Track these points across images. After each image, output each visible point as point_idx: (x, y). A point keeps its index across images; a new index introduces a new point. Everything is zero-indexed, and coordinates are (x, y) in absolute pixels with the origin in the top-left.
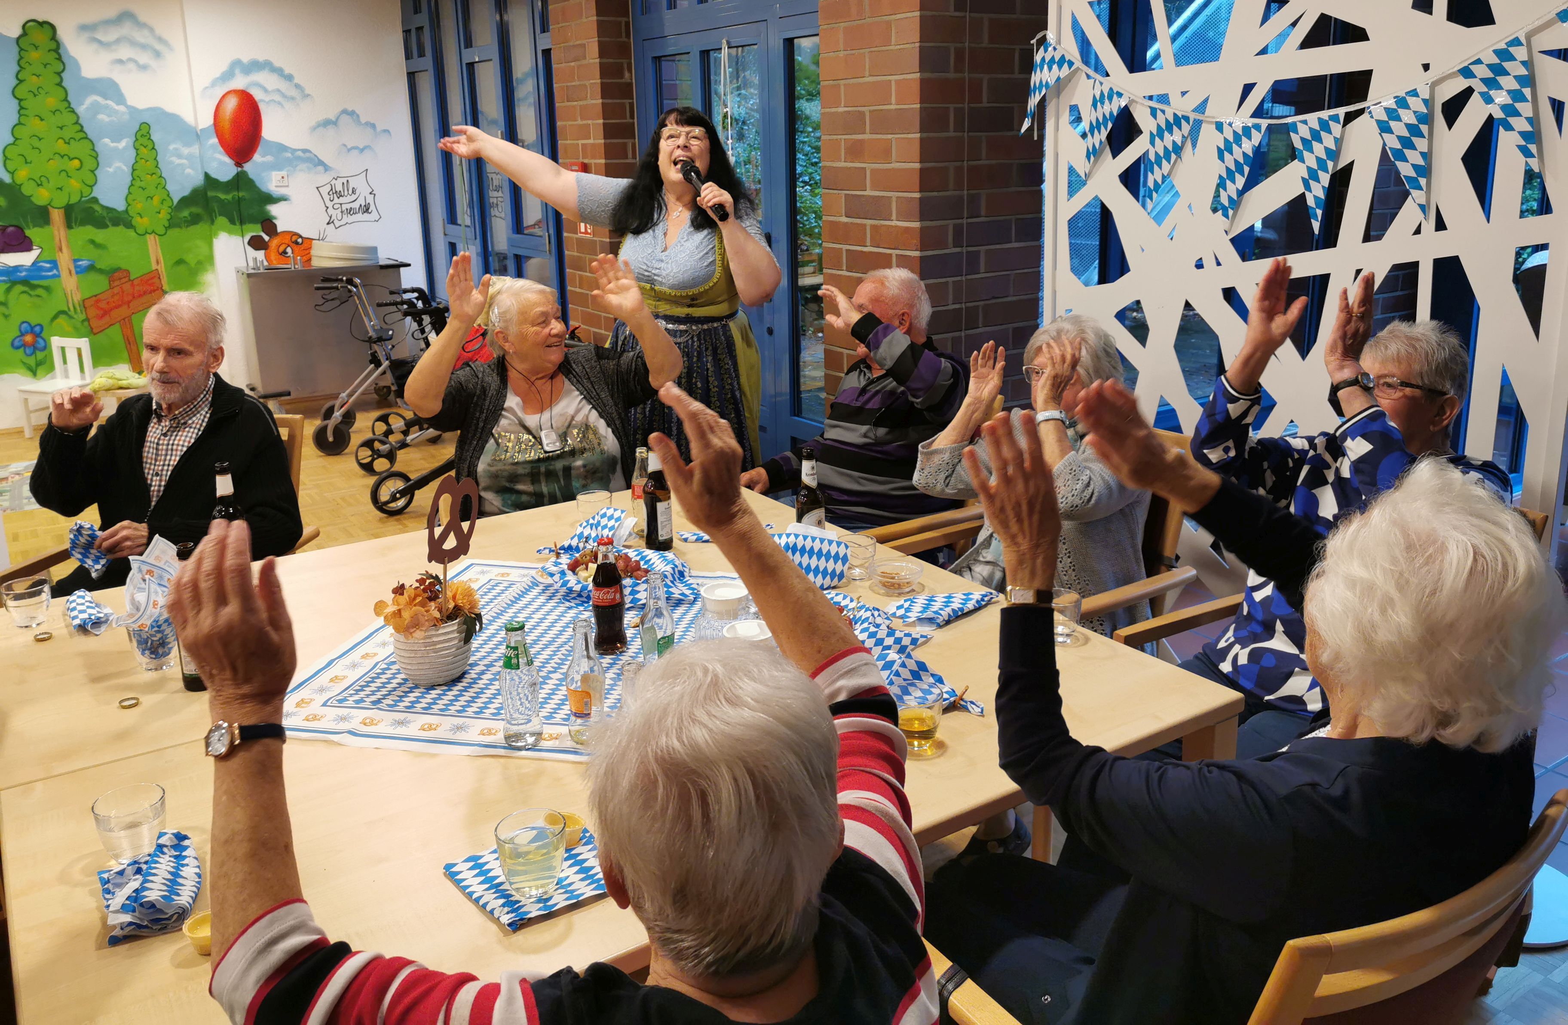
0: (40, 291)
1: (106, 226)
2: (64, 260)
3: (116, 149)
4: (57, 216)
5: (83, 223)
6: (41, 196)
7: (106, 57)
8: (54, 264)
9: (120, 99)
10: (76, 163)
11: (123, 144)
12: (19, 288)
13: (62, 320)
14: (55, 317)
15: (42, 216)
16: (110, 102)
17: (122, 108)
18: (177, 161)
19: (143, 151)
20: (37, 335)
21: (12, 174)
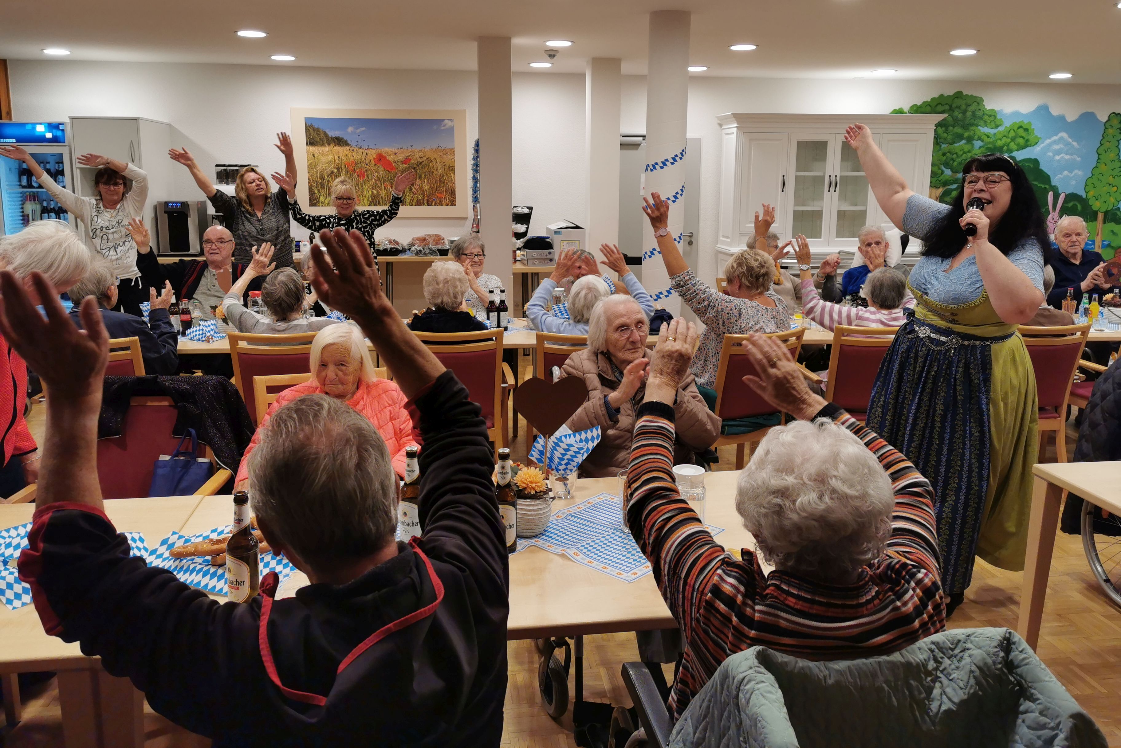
2: (1098, 240)
4: (1100, 216)
5: (1112, 221)
6: (1096, 205)
10: (1116, 188)
15: (1094, 216)
21: (1087, 193)
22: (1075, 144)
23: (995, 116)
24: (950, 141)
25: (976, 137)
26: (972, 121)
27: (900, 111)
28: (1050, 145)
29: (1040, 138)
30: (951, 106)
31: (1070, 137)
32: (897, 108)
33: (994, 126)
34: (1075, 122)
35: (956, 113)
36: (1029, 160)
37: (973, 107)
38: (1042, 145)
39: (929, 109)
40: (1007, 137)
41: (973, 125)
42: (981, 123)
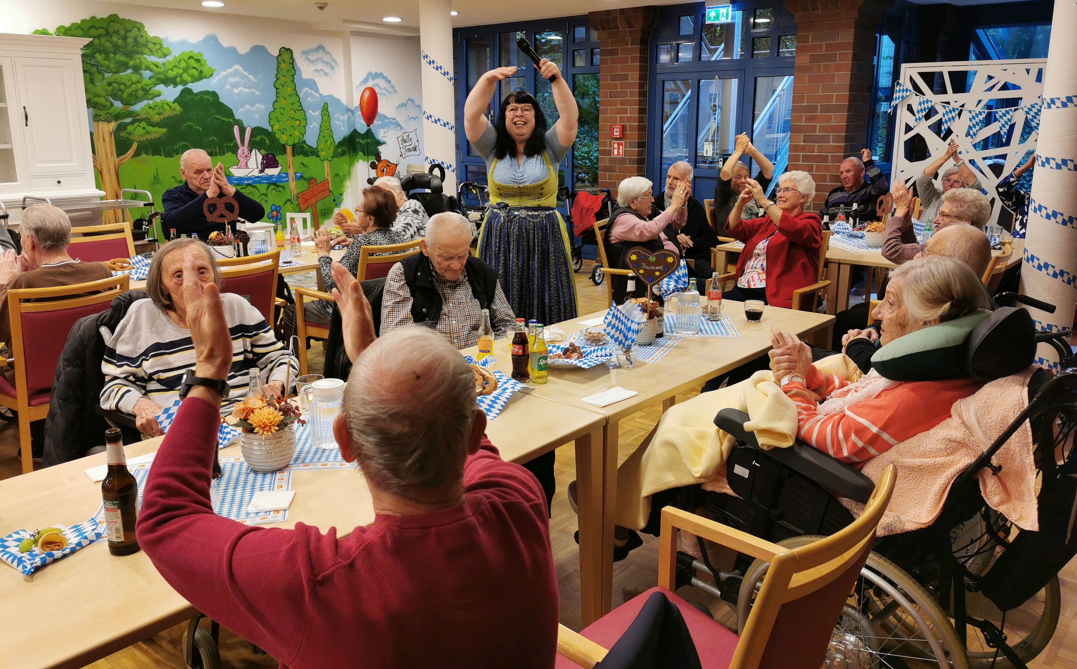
0: (280, 189)
1: (308, 156)
2: (291, 172)
3: (314, 115)
4: (289, 149)
5: (299, 154)
6: (283, 139)
7: (313, 68)
8: (287, 174)
9: (317, 90)
10: (298, 121)
11: (316, 114)
12: (272, 187)
13: (288, 204)
14: (286, 203)
15: (283, 149)
16: (312, 91)
17: (317, 95)
18: (338, 123)
19: (325, 117)
20: (278, 212)
21: (272, 127)
22: (251, 77)
23: (160, 44)
24: (114, 70)
25: (143, 66)
26: (135, 48)
27: (44, 32)
28: (226, 78)
29: (215, 70)
30: (107, 31)
31: (244, 70)
32: (40, 29)
33: (161, 55)
34: (247, 54)
35: (115, 39)
36: (207, 93)
37: (134, 33)
38: (218, 78)
39: (80, 32)
40: (179, 68)
41: (138, 53)
42: (146, 51)
